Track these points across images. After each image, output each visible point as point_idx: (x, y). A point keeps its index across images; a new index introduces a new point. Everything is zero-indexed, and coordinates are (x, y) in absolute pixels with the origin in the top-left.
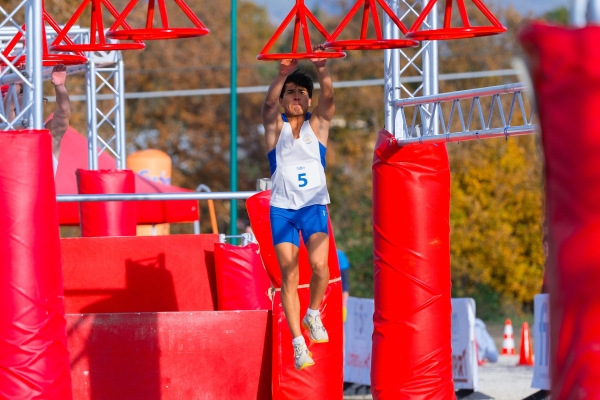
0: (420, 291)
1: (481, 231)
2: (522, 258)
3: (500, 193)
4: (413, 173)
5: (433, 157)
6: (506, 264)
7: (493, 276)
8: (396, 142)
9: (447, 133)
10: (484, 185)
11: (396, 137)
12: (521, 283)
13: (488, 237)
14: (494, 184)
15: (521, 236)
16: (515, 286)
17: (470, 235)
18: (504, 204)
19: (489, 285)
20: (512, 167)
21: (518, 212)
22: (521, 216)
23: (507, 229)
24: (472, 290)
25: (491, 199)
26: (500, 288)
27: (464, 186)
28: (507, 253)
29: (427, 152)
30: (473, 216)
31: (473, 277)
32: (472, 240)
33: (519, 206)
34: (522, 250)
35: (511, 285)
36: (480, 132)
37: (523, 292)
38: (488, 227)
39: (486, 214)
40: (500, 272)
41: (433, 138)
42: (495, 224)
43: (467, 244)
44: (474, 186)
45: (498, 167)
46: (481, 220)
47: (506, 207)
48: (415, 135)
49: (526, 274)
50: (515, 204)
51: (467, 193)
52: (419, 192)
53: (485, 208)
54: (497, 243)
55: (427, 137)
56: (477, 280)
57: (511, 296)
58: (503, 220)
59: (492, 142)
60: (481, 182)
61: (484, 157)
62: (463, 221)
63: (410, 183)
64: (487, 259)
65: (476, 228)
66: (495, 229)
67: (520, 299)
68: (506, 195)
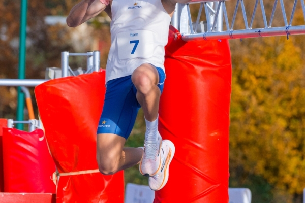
0: (199, 180)
1: (256, 125)
2: (295, 152)
3: (275, 89)
4: (196, 67)
5: (216, 52)
6: (279, 158)
7: (267, 168)
8: (181, 37)
9: (230, 31)
10: (261, 81)
11: (181, 32)
12: (293, 176)
13: (263, 131)
14: (271, 80)
15: (294, 131)
16: (288, 178)
17: (246, 128)
18: (279, 99)
19: (262, 176)
20: (287, 65)
21: (292, 108)
22: (295, 112)
23: (282, 123)
24: (246, 181)
25: (266, 94)
26: (272, 180)
27: (241, 82)
28: (280, 146)
29: (211, 48)
30: (250, 111)
31: (247, 168)
32: (248, 133)
33: (293, 102)
34: (295, 144)
35: (283, 177)
36: (263, 30)
37: (295, 184)
38: (263, 122)
39: (262, 109)
40: (273, 164)
41: (216, 35)
42: (270, 118)
43: (242, 137)
44: (251, 82)
45: (275, 64)
46: (257, 114)
47: (281, 103)
48: (199, 31)
49: (298, 167)
50: (289, 100)
51: (244, 89)
52: (201, 86)
53: (261, 103)
54: (272, 137)
55: (211, 33)
56: (251, 171)
57: (283, 187)
58: (278, 115)
59: (270, 40)
60: (258, 78)
61: (262, 54)
62: (240, 115)
63: (192, 76)
64: (262, 152)
65: (252, 121)
66: (269, 124)
67: (291, 191)
68: (281, 91)
